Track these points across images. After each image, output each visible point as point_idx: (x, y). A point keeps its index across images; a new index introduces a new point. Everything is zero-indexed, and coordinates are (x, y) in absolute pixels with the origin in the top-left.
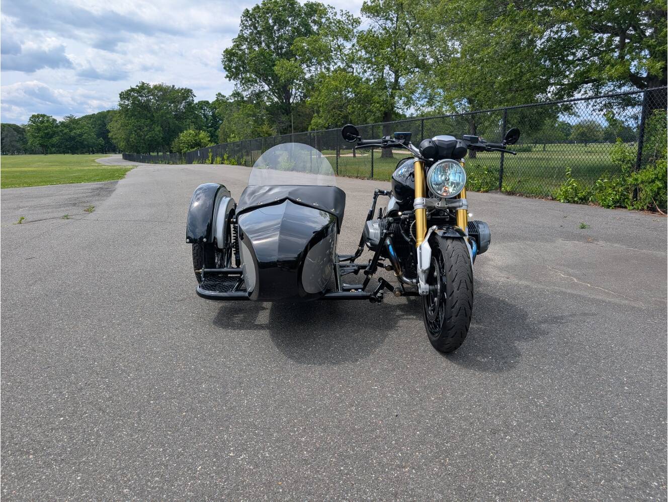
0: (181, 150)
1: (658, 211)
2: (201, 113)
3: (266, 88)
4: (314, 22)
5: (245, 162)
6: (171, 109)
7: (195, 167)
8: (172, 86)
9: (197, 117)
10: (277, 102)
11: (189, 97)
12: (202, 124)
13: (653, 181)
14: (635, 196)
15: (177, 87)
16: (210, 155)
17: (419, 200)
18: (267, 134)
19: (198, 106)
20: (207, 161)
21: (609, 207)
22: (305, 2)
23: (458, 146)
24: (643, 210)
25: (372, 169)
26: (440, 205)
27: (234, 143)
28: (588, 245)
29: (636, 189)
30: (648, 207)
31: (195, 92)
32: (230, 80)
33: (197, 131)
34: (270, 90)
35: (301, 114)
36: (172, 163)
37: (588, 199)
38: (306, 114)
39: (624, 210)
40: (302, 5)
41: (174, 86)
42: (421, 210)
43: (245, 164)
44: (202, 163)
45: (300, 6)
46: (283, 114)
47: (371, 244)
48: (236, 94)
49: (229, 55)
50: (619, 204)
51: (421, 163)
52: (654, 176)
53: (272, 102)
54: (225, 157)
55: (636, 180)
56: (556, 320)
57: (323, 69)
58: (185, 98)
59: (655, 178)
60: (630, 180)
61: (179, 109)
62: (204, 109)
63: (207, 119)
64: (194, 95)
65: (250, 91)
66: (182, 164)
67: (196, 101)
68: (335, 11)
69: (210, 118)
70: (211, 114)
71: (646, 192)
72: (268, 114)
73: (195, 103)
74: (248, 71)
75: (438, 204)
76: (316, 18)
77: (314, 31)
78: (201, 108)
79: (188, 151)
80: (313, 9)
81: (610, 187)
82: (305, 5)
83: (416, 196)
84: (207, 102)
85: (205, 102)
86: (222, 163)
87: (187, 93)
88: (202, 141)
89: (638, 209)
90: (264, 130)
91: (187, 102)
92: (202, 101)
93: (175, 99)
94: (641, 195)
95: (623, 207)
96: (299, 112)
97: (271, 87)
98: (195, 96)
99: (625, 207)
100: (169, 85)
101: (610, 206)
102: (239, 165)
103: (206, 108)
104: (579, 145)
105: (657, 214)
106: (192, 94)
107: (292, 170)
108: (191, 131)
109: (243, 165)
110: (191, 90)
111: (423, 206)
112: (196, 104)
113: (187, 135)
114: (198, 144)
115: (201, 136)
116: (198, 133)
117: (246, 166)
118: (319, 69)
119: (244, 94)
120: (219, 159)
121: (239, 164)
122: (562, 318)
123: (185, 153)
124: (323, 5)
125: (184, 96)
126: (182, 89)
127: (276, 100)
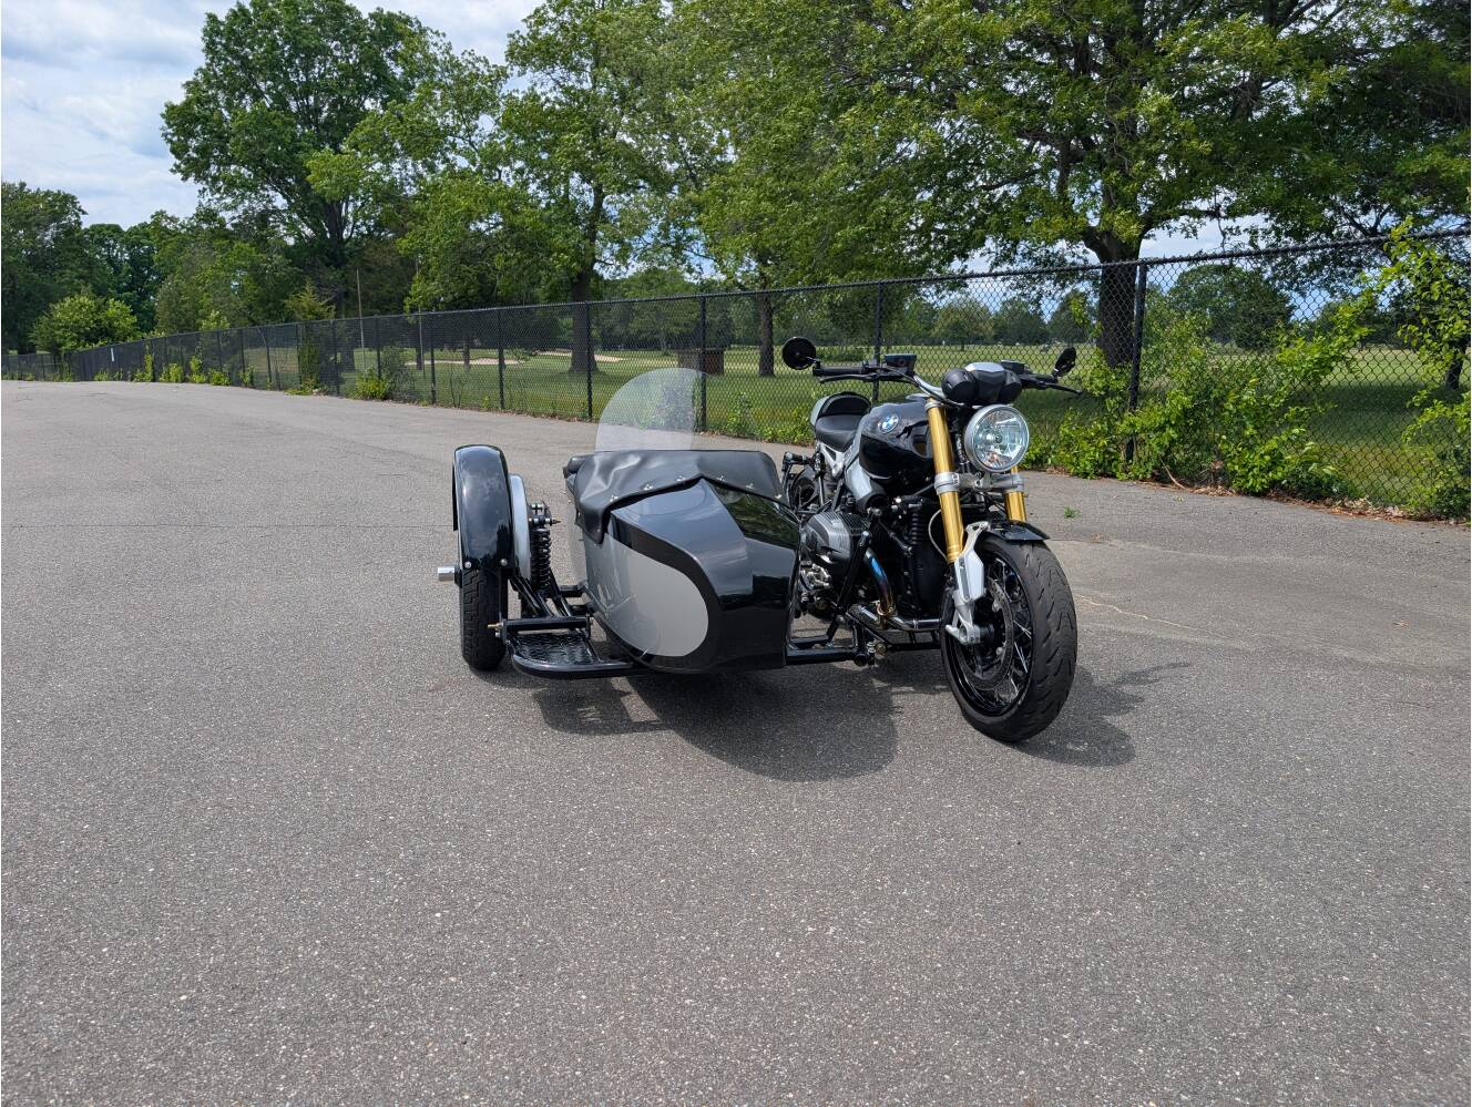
0: (60, 345)
1: (1171, 482)
2: (99, 253)
3: (280, 202)
4: (395, 56)
5: (252, 377)
6: (18, 242)
7: (102, 387)
8: (17, 186)
9: (90, 264)
10: (311, 240)
11: (67, 213)
12: (106, 281)
13: (1162, 428)
14: (1129, 456)
15: (32, 187)
16: (149, 359)
17: (945, 478)
18: (310, 313)
19: (92, 236)
20: (139, 374)
21: (1085, 475)
22: (373, 11)
23: (1008, 382)
24: (1144, 480)
25: (590, 400)
26: (981, 486)
27: (218, 333)
28: (1099, 547)
29: (1131, 443)
30: (1153, 475)
31: (83, 203)
32: (185, 179)
33: (101, 300)
34: (292, 208)
35: (373, 267)
36: (31, 377)
37: (1046, 461)
38: (385, 268)
39: (1112, 480)
40: (365, 16)
41: (23, 185)
42: (951, 494)
43: (252, 382)
44: (125, 379)
45: (360, 18)
46: (328, 265)
47: (832, 558)
48: (208, 215)
49: (181, 120)
50: (1104, 470)
51: (941, 410)
52: (1163, 419)
53: (300, 237)
54: (193, 365)
55: (1132, 425)
56: (1137, 678)
57: (420, 166)
58: (56, 217)
59: (1166, 422)
60: (1122, 427)
61: (41, 241)
62: (109, 246)
63: (117, 270)
64: (80, 210)
65: (241, 209)
66: (61, 379)
67: (86, 223)
68: (446, 40)
69: (126, 267)
70: (126, 256)
71: (1153, 446)
72: (290, 264)
73: (83, 228)
74: (231, 161)
75: (978, 483)
76: (400, 47)
77: (395, 79)
78: (101, 242)
79: (81, 349)
80: (392, 28)
81: (1086, 439)
82: (372, 16)
83: (938, 470)
84: (116, 229)
85: (109, 227)
86: (184, 380)
87: (62, 204)
88: (116, 324)
89: (1137, 478)
90: (304, 304)
91: (64, 226)
92: (103, 225)
93: (27, 217)
94: (1140, 452)
95: (1108, 476)
96: (367, 261)
97: (293, 201)
98: (84, 213)
99: (1113, 476)
100: (12, 182)
101: (1088, 474)
102: (233, 385)
103: (112, 242)
104: (953, 348)
105: (1170, 488)
106: (74, 207)
107: (385, 398)
108: (84, 300)
109: (246, 386)
110: (73, 197)
111: (956, 487)
112: (86, 231)
113: (74, 307)
114: (104, 332)
115: (111, 311)
116: (104, 303)
117: (254, 388)
118: (410, 167)
119: (226, 215)
120: (174, 369)
121: (237, 383)
122: (1145, 673)
123: (69, 353)
124: (418, 22)
125: (55, 212)
126: (48, 194)
127: (308, 231)
